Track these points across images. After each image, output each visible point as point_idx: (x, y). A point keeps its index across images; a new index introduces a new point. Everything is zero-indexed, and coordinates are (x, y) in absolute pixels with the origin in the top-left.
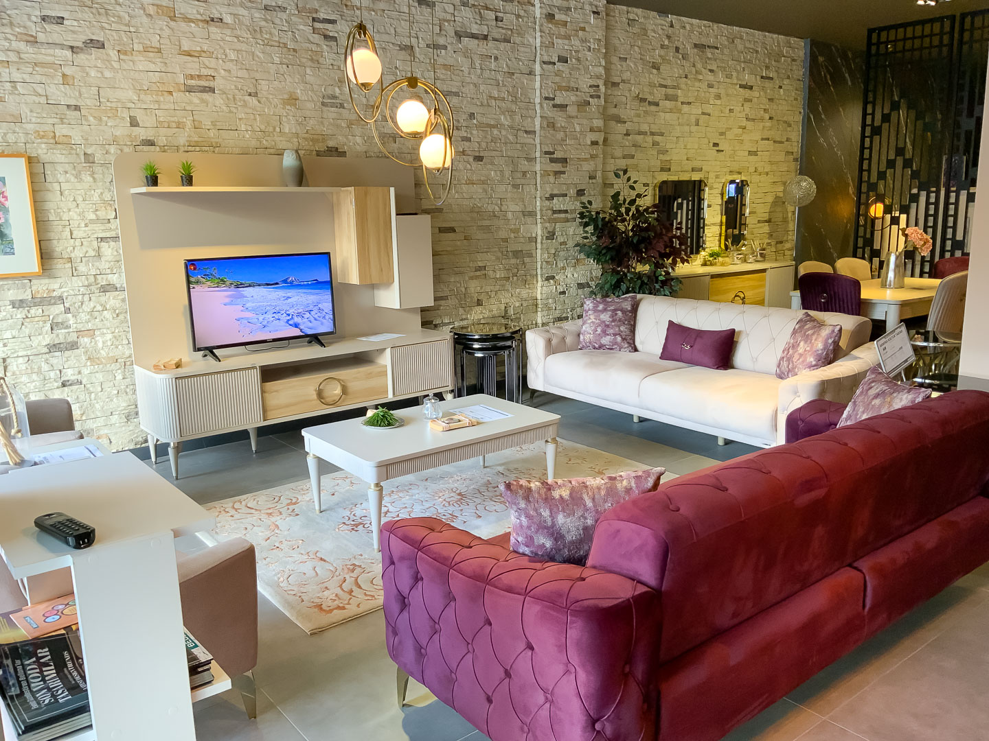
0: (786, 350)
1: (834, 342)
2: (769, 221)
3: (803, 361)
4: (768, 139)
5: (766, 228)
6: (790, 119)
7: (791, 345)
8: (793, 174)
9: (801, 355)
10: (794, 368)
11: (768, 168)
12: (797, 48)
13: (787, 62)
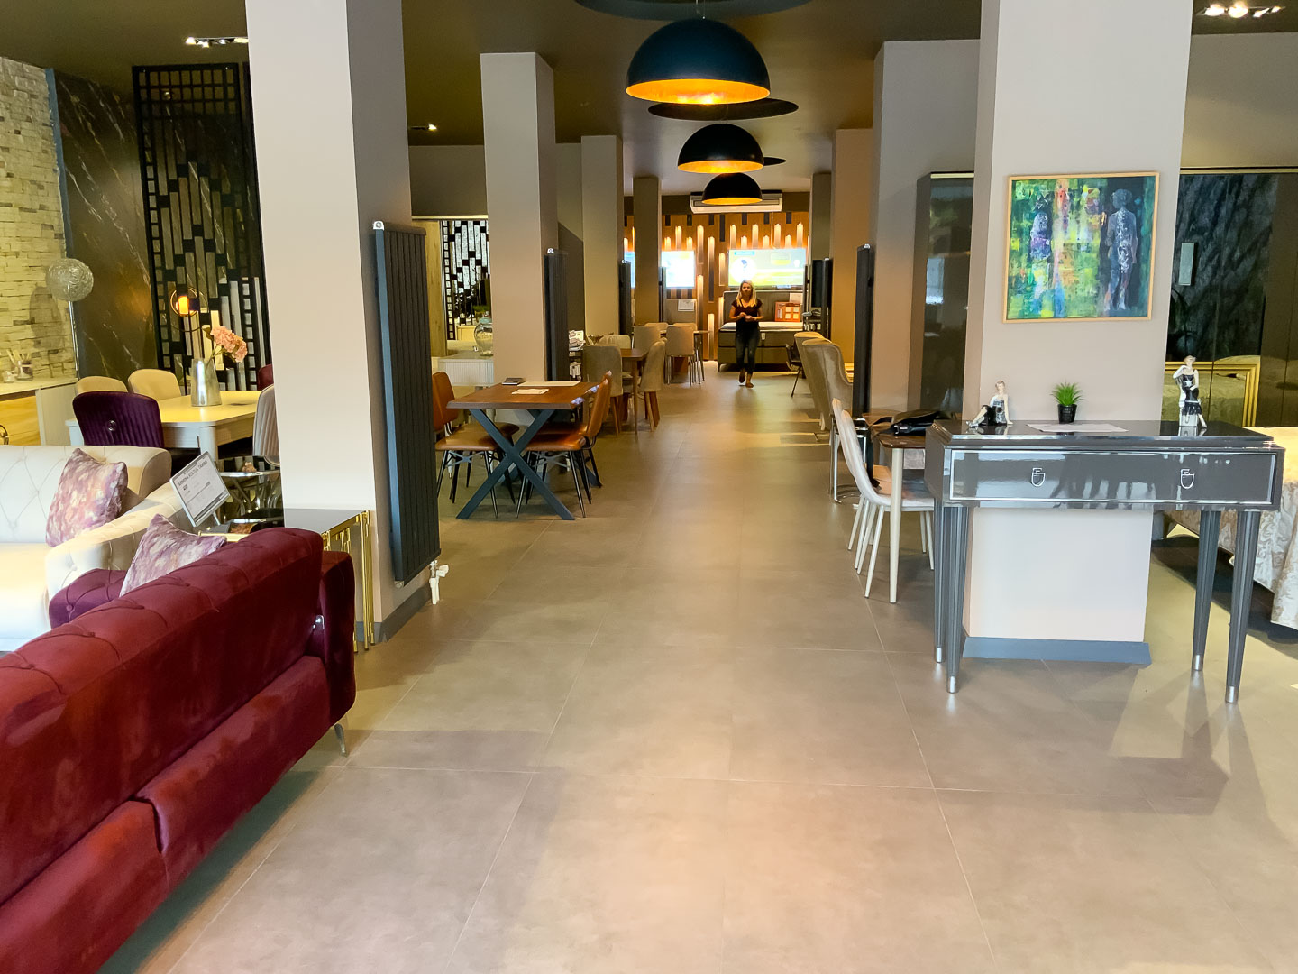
0: (55, 505)
1: (119, 486)
2: (31, 322)
3: (80, 519)
4: (10, 205)
5: (28, 332)
6: (41, 179)
7: (60, 497)
8: (59, 256)
9: (75, 510)
10: (68, 529)
11: (16, 247)
12: (36, 80)
13: (22, 97)
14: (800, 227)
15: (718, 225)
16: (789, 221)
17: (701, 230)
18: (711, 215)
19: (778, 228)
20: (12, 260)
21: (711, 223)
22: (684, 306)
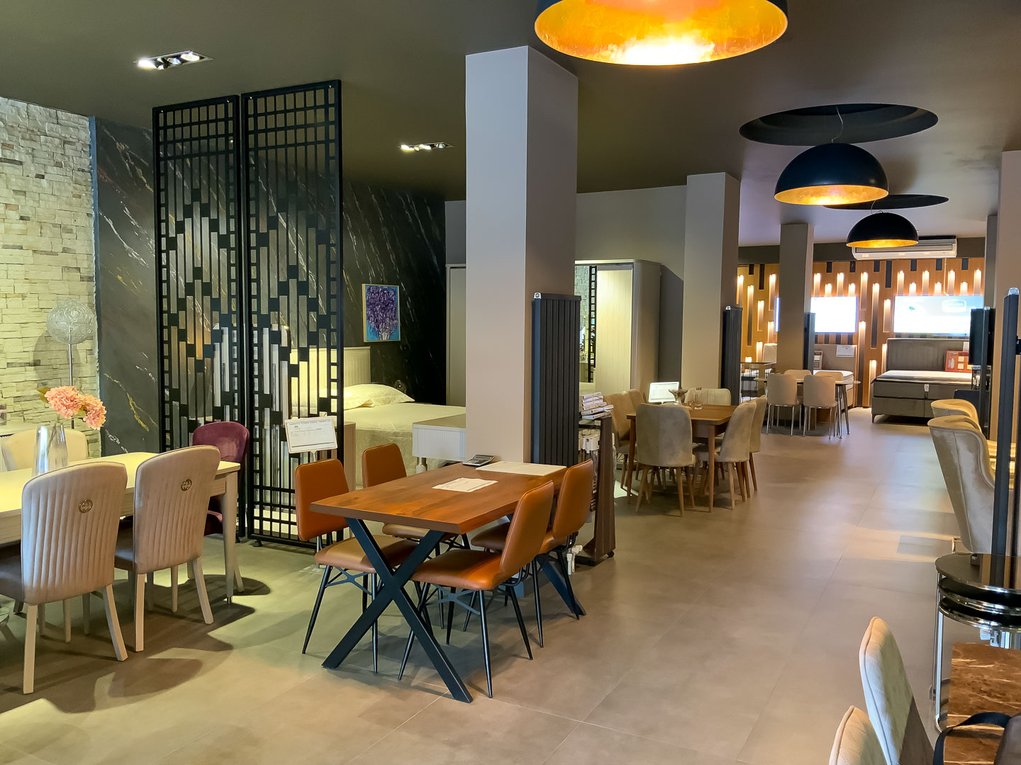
2: (36, 364)
4: (20, 248)
5: (31, 373)
6: (68, 222)
11: (23, 288)
12: (73, 127)
13: (52, 142)
14: (978, 275)
15: (884, 271)
16: (965, 267)
17: (864, 277)
18: (877, 263)
19: (952, 276)
20: (15, 303)
21: (877, 268)
22: (842, 351)
